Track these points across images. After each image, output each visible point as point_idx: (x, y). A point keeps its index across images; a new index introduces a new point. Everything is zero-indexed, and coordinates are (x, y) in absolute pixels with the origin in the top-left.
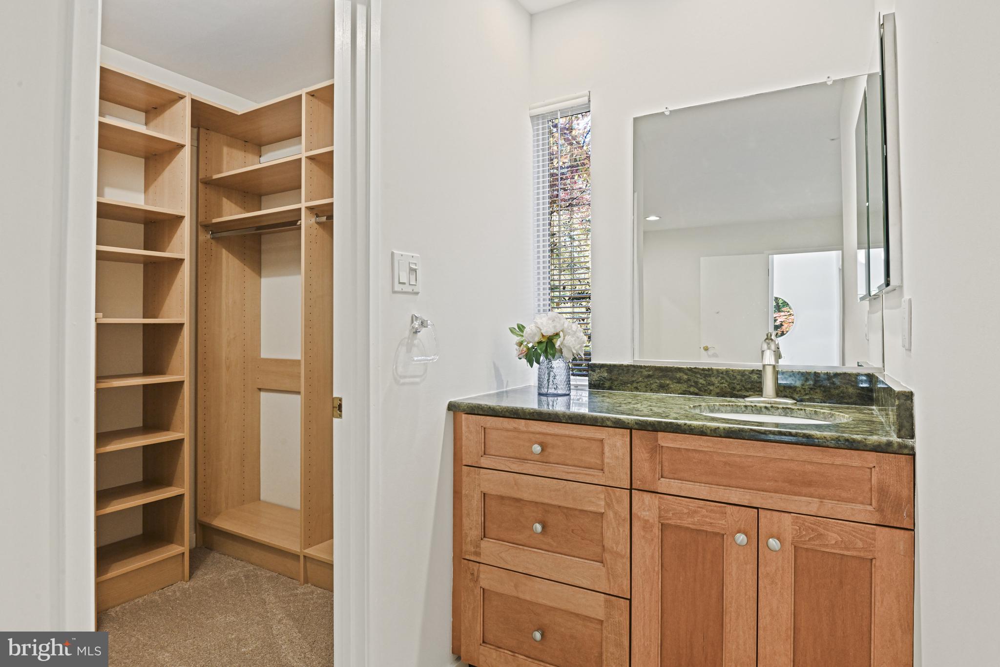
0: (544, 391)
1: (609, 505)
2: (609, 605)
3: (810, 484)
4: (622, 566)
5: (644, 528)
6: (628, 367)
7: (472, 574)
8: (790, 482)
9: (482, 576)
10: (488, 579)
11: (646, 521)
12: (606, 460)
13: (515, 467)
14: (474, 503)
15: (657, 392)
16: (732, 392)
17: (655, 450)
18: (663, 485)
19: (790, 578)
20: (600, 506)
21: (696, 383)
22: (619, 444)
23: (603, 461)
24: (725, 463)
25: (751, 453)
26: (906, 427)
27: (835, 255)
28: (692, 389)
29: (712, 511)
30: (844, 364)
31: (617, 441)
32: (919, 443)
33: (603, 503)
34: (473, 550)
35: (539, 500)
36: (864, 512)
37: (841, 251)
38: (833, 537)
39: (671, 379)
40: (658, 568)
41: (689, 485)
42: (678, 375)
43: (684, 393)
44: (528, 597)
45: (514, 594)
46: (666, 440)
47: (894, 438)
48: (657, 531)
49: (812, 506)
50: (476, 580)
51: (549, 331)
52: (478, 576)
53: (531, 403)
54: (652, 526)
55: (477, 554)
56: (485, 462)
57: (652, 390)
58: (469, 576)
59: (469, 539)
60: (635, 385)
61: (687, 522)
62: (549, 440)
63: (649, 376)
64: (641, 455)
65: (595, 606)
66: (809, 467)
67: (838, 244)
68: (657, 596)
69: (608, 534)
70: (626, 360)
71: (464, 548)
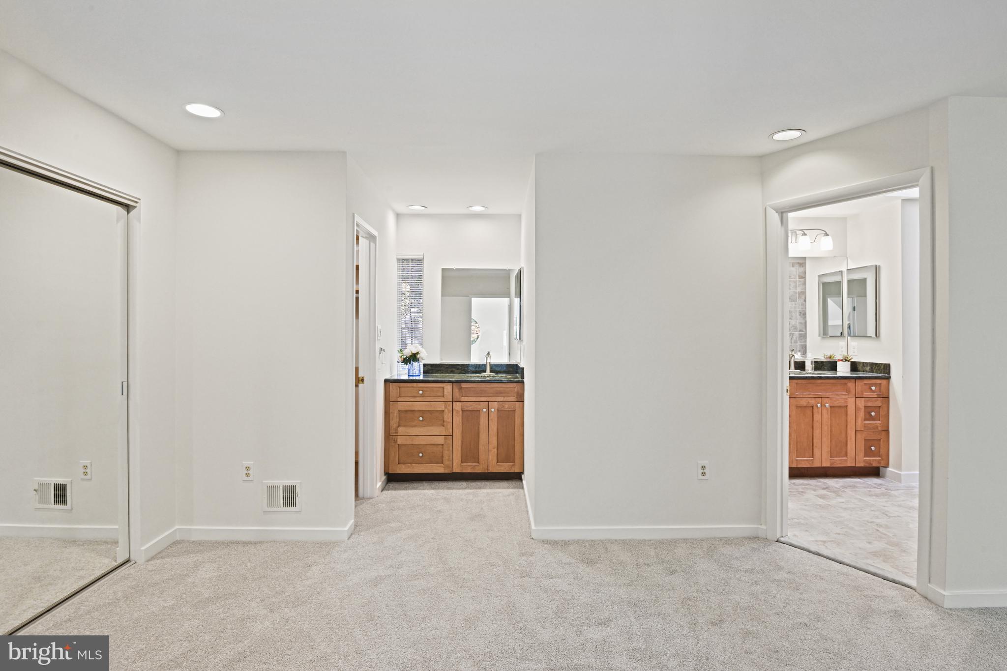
0: (410, 374)
1: (446, 407)
2: (445, 439)
3: (501, 393)
4: (450, 426)
5: (457, 413)
6: (439, 364)
7: (394, 440)
8: (497, 393)
9: (398, 440)
10: (400, 441)
11: (457, 410)
12: (445, 393)
13: (412, 399)
14: (394, 415)
15: (450, 373)
16: (476, 372)
17: (460, 388)
18: (463, 399)
19: (496, 419)
20: (443, 408)
21: (464, 369)
22: (449, 388)
23: (444, 394)
24: (480, 390)
25: (487, 386)
26: (523, 377)
27: (506, 300)
28: (463, 372)
29: (476, 404)
30: (510, 361)
31: (448, 388)
32: (525, 380)
33: (444, 407)
34: (394, 431)
35: (420, 409)
36: (513, 399)
37: (509, 299)
38: (506, 406)
39: (455, 368)
40: (461, 424)
41: (470, 398)
42: (458, 367)
43: (460, 373)
44: (417, 443)
45: (411, 443)
46: (464, 385)
47: (520, 379)
48: (461, 413)
49: (500, 399)
50: (396, 442)
51: (414, 352)
52: (397, 441)
53: (405, 377)
54: (459, 412)
55: (396, 433)
56: (399, 399)
57: (448, 373)
58: (393, 441)
59: (393, 428)
60: (442, 371)
61: (470, 408)
62: (425, 389)
63: (447, 368)
64: (456, 390)
65: (441, 440)
66: (502, 389)
67: (508, 295)
68: (460, 432)
69: (445, 417)
70: (438, 362)
71: (391, 432)
